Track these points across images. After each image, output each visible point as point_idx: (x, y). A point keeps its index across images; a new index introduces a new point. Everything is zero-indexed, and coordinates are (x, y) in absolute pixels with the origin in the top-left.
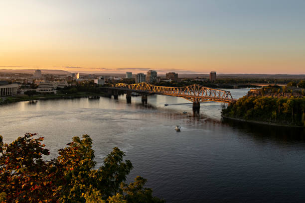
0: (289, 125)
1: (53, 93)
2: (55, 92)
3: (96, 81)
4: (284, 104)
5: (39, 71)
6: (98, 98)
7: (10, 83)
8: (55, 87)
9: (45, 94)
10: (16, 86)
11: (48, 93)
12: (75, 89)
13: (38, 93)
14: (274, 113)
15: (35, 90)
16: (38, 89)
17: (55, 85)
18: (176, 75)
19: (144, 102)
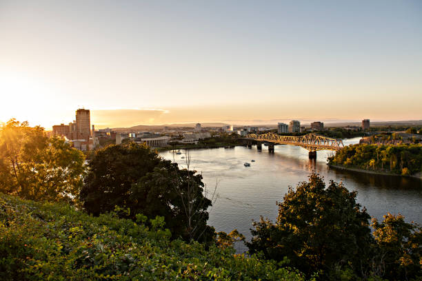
0: (387, 173)
1: (194, 144)
2: (196, 142)
3: (239, 133)
4: (383, 152)
5: (199, 125)
6: (233, 147)
7: (162, 135)
8: (198, 138)
9: (186, 144)
10: (167, 138)
11: (190, 144)
12: (213, 140)
13: (181, 144)
14: (372, 161)
15: (180, 141)
16: (183, 140)
17: (198, 136)
18: (321, 124)
19: (271, 151)
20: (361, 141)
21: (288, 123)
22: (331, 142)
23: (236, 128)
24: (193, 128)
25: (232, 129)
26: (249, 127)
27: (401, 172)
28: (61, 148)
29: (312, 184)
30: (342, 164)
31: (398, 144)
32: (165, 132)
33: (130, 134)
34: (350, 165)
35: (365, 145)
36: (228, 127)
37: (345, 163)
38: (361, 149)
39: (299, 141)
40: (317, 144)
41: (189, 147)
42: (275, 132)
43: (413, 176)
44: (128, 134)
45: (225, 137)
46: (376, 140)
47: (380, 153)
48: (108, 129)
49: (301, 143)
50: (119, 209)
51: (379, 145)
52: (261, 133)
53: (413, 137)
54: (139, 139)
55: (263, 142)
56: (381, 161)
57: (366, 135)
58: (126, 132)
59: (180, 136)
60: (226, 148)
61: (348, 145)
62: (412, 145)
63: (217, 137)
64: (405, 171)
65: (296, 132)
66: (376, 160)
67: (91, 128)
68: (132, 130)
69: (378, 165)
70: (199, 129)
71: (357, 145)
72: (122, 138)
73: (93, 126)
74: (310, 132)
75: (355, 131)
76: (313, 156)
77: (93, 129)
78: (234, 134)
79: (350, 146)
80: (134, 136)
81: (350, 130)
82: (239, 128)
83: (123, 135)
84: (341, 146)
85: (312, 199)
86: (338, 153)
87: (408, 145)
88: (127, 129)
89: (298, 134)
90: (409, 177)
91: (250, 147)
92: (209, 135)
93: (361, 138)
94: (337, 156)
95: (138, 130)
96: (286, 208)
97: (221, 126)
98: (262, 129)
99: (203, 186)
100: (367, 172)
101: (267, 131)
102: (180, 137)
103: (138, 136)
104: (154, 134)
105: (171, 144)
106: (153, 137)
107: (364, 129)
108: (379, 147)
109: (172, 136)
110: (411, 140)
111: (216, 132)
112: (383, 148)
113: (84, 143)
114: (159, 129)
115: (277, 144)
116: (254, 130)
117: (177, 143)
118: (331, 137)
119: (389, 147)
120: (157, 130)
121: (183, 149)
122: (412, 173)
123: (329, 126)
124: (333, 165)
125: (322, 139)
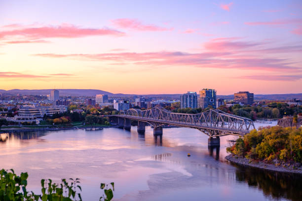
18: (250, 96)
20: (280, 122)
49: (199, 123)
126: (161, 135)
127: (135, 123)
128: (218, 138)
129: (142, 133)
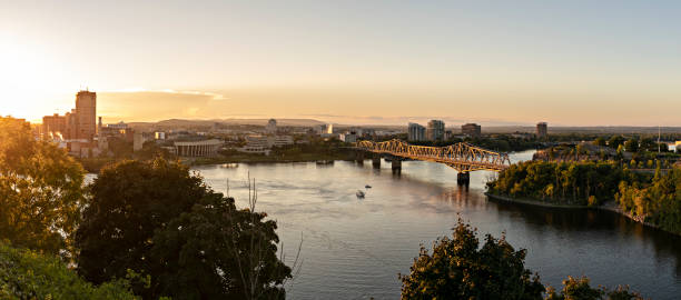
0: (569, 205)
1: (263, 154)
2: (267, 152)
3: (342, 138)
4: (564, 172)
5: (273, 121)
6: (332, 163)
7: (210, 138)
8: (270, 145)
9: (250, 155)
10: (217, 142)
11: (256, 155)
12: (297, 149)
13: (242, 153)
14: (550, 187)
15: (239, 149)
16: (245, 147)
17: (271, 142)
18: (477, 128)
19: (397, 169)
20: (535, 157)
21: (425, 124)
22: (492, 158)
23: (338, 130)
24: (263, 127)
25: (330, 131)
26: (359, 128)
27: (587, 202)
28: (53, 158)
29: (458, 241)
30: (507, 192)
31: (583, 161)
32: (214, 131)
33: (157, 134)
34: (519, 194)
35: (540, 162)
36: (325, 127)
37: (512, 190)
38: (534, 169)
39: (442, 155)
40: (470, 159)
41: (254, 159)
42: (404, 138)
43: (602, 207)
44: (154, 134)
45: (317, 144)
46: (555, 155)
47: (560, 174)
48: (122, 124)
49: (446, 157)
50: (133, 275)
51: (558, 162)
52: (381, 139)
53: (602, 150)
54: (171, 143)
55: (382, 155)
56: (562, 187)
57: (542, 147)
58: (150, 130)
59: (240, 140)
60: (318, 164)
61: (516, 162)
62: (601, 162)
63: (304, 145)
64: (592, 199)
65: (437, 140)
66: (555, 185)
67: (97, 122)
68: (159, 127)
69: (557, 193)
70: (272, 129)
71: (530, 163)
72: (144, 140)
73: (100, 118)
74: (460, 140)
75: (526, 140)
76: (463, 180)
77: (100, 123)
78: (334, 139)
79: (520, 163)
80: (163, 137)
81: (519, 139)
82: (342, 130)
83: (145, 135)
84: (506, 163)
85: (458, 268)
86: (502, 176)
87: (596, 162)
88: (152, 125)
89: (441, 144)
90: (596, 209)
91: (361, 163)
92: (290, 140)
93: (535, 151)
94: (500, 181)
95: (169, 128)
96: (414, 286)
97: (312, 125)
98: (381, 133)
99: (277, 242)
100: (543, 204)
101: (391, 136)
102: (241, 143)
103: (169, 137)
104: (197, 136)
105: (222, 153)
106: (196, 140)
107: (539, 138)
108: (559, 165)
109: (227, 139)
110: (598, 154)
111: (303, 136)
112: (564, 168)
113: (86, 145)
114: (204, 126)
115: (407, 159)
116: (369, 133)
117: (235, 152)
118: (491, 149)
119: (572, 164)
120: (200, 129)
121: (245, 163)
122: (601, 203)
123: (488, 131)
124: (494, 196)
125: (478, 152)
126: (400, 168)
127: (369, 155)
128: (468, 174)
129: (377, 165)
